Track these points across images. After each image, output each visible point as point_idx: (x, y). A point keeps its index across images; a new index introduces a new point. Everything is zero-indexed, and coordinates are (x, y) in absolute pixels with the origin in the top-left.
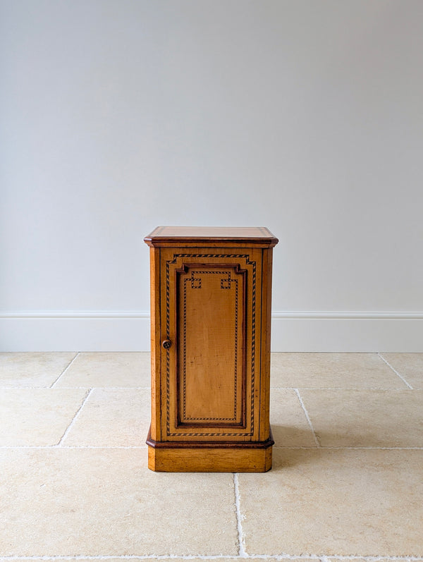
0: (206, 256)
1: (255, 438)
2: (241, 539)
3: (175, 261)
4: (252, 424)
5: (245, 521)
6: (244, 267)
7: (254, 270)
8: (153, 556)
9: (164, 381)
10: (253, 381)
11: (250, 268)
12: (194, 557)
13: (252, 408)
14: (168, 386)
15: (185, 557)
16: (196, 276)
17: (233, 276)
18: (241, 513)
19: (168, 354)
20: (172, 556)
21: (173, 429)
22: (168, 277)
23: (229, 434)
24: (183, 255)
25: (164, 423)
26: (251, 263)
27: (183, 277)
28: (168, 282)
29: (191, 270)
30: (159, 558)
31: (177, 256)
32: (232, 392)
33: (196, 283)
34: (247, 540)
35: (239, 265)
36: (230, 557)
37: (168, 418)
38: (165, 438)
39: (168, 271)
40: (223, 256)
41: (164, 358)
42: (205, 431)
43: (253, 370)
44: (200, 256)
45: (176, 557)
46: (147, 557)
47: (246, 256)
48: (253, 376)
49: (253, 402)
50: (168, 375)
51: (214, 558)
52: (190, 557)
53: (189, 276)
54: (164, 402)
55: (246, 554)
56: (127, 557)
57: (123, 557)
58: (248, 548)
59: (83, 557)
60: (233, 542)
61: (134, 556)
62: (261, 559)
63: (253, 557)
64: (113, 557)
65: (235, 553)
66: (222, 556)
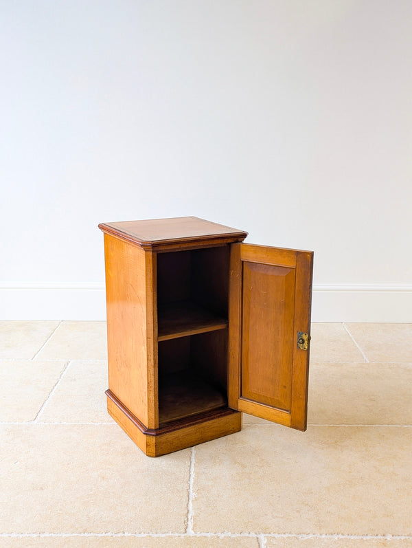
2: (189, 517)
5: (196, 499)
8: (109, 534)
12: (146, 535)
15: (138, 535)
18: (193, 491)
20: (126, 534)
34: (194, 518)
36: (177, 535)
45: (129, 535)
46: (104, 534)
51: (164, 535)
52: (143, 535)
55: (192, 532)
56: (86, 534)
57: (82, 535)
58: (194, 526)
59: (47, 535)
60: (183, 520)
61: (92, 534)
62: (205, 537)
63: (198, 535)
64: (74, 535)
65: (183, 530)
66: (170, 534)
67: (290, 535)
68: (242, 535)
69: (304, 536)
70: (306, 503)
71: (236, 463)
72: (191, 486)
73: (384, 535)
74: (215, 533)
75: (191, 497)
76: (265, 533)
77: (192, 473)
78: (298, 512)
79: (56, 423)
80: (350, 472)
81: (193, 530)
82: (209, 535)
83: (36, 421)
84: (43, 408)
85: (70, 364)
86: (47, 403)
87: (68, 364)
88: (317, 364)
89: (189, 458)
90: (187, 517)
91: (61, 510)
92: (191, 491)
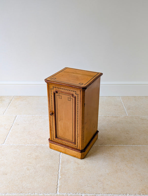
0: (62, 89)
1: (78, 148)
2: (58, 187)
3: (53, 89)
4: (78, 144)
5: (61, 179)
6: (74, 95)
7: (78, 97)
9: (52, 124)
10: (78, 132)
11: (76, 96)
12: (42, 194)
13: (78, 139)
14: (53, 126)
15: (40, 194)
16: (60, 95)
17: (71, 97)
19: (52, 117)
20: (36, 194)
21: (55, 138)
22: (51, 93)
23: (71, 145)
24: (56, 87)
25: (52, 136)
26: (77, 94)
27: (56, 94)
28: (51, 95)
29: (58, 93)
30: (31, 194)
31: (54, 87)
32: (72, 133)
33: (60, 97)
34: (60, 187)
35: (73, 94)
36: (53, 194)
37: (53, 135)
38: (52, 140)
39: (51, 92)
40: (68, 90)
41: (51, 117)
42: (64, 142)
43: (78, 128)
44: (61, 89)
46: (28, 194)
47: (75, 92)
48: (78, 130)
49: (77, 138)
50: (53, 123)
51: (48, 194)
52: (41, 194)
53: (58, 94)
54: (52, 130)
55: (59, 193)
56: (22, 194)
57: (20, 194)
58: (60, 190)
59: (8, 194)
60: (56, 188)
61: (24, 194)
62: (63, 195)
63: (61, 194)
64: (17, 194)
65: (56, 192)
66: (51, 194)
67: (93, 194)
68: (76, 194)
69: (98, 194)
70: (100, 180)
71: (76, 163)
72: (59, 173)
73: (126, 194)
74: (67, 194)
75: (59, 177)
76: (84, 193)
77: (60, 167)
78: (96, 184)
79: (12, 145)
80: (116, 167)
81: (59, 192)
82: (64, 194)
83: (4, 144)
84: (7, 138)
85: (17, 117)
86: (8, 135)
87: (16, 117)
88: (108, 117)
89: (59, 160)
90: (57, 186)
91: (13, 183)
92: (59, 175)
